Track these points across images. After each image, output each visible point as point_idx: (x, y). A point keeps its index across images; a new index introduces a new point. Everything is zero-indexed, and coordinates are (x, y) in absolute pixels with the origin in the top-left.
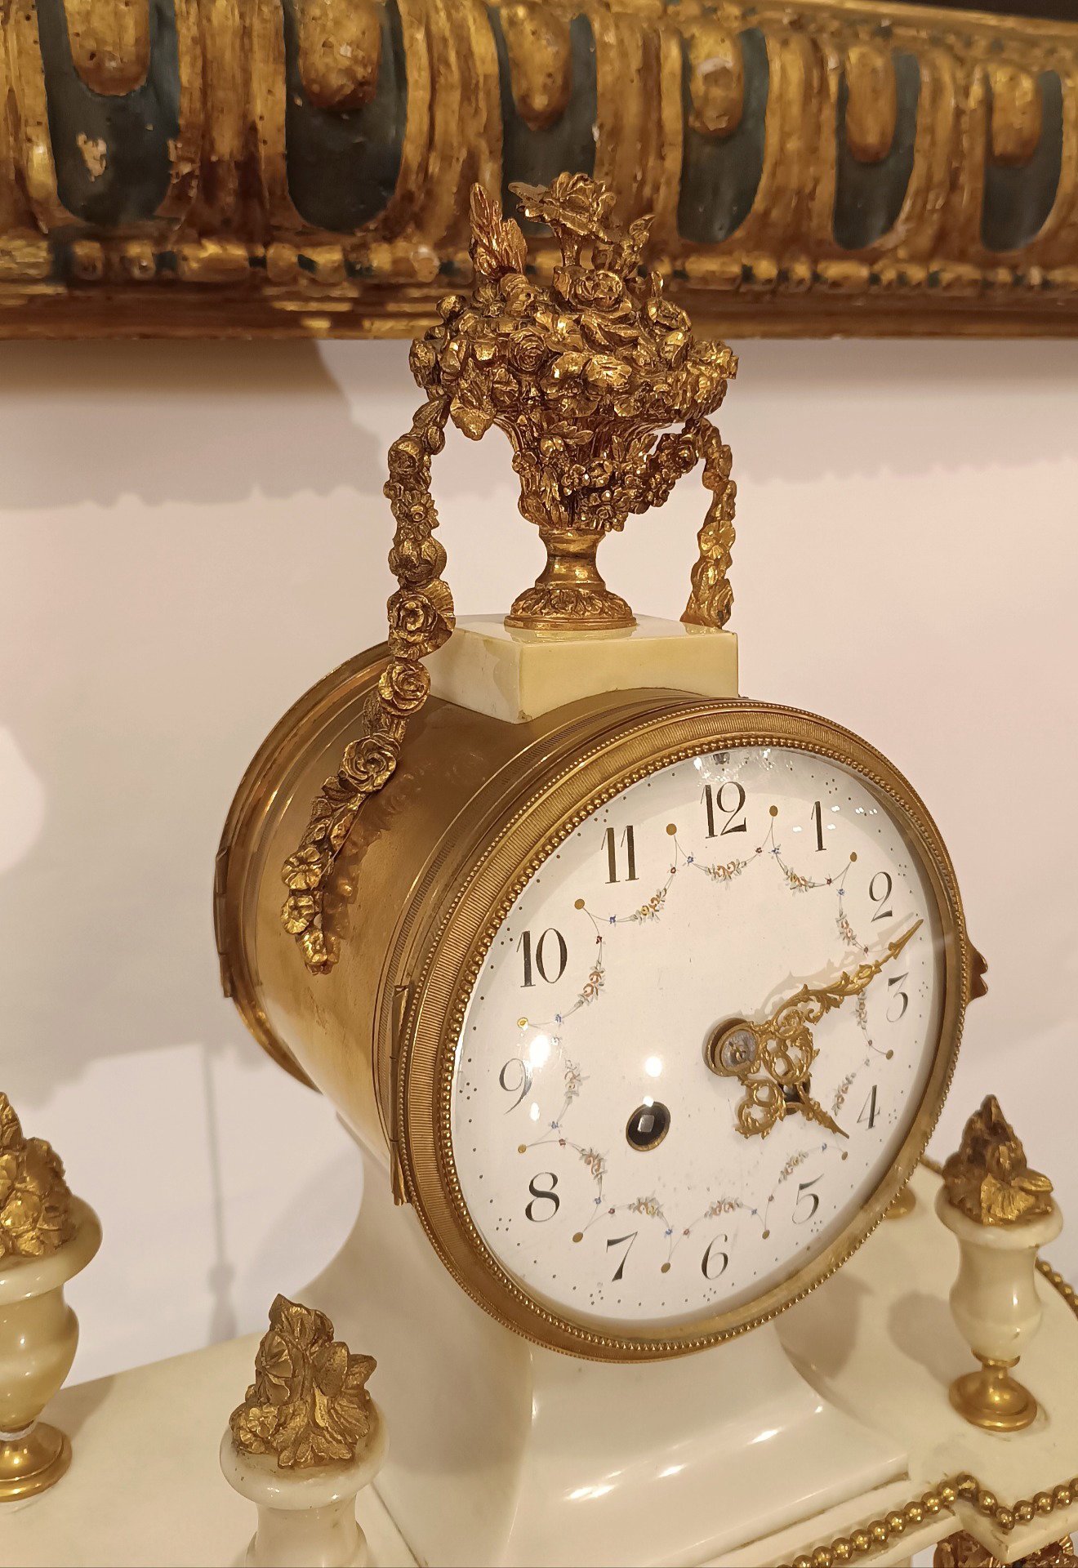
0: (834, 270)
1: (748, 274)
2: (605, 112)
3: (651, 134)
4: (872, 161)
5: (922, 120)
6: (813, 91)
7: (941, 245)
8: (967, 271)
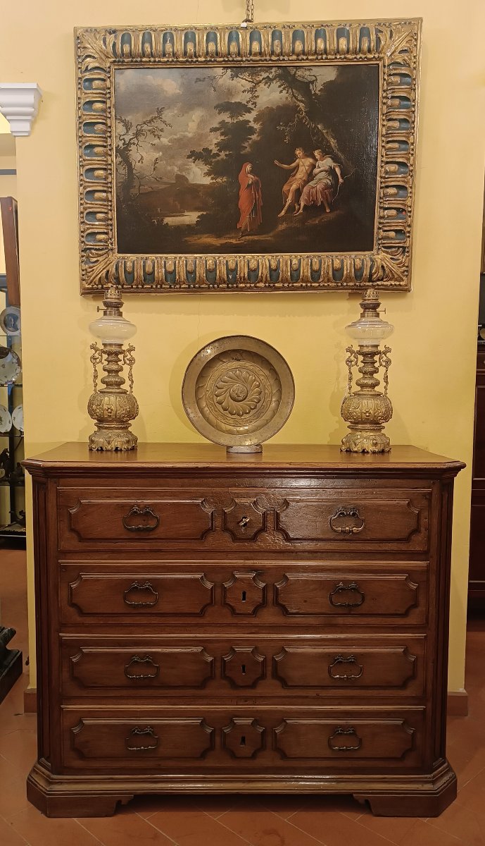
0: (313, 284)
1: (302, 285)
2: (281, 269)
3: (287, 271)
4: (316, 271)
5: (323, 266)
6: (307, 264)
7: (329, 281)
8: (334, 284)
